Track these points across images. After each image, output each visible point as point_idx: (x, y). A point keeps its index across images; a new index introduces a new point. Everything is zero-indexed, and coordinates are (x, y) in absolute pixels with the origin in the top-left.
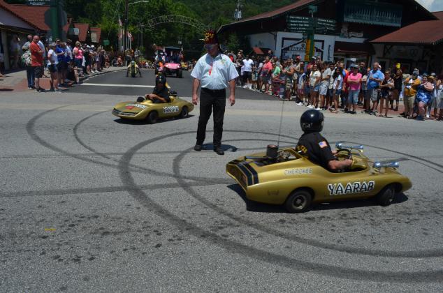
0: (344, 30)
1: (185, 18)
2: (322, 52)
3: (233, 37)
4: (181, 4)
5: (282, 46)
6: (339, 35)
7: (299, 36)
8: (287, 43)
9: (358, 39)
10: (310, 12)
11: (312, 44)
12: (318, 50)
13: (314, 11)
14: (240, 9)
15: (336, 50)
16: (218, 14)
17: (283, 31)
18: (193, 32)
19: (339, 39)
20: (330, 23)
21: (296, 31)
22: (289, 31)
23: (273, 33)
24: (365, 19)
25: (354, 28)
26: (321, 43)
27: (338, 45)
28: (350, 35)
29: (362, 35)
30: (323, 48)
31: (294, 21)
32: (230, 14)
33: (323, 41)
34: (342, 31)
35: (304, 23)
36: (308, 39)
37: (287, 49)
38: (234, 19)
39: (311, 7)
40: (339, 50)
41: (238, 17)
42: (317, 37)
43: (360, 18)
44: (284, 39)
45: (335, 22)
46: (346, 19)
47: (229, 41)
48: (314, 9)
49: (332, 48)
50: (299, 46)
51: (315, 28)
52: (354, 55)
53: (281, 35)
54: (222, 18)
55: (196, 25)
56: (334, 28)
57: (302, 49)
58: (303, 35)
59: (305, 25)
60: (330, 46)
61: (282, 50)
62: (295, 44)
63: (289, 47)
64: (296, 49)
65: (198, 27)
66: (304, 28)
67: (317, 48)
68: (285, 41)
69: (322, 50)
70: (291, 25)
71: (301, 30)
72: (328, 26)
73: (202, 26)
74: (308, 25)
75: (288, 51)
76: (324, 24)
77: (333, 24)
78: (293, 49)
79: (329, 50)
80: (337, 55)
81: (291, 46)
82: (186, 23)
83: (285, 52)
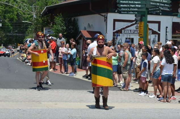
2: (159, 35)
3: (58, 19)
5: (114, 29)
6: (176, 15)
7: (132, 17)
8: (119, 26)
11: (146, 26)
12: (154, 32)
15: (174, 32)
17: (114, 12)
18: (16, 13)
19: (176, 19)
20: (164, 3)
21: (128, 12)
22: (120, 12)
23: (103, 14)
26: (157, 25)
27: (176, 26)
30: (159, 30)
31: (125, 1)
33: (159, 23)
35: (135, 4)
36: (141, 20)
37: (120, 31)
40: (178, 32)
42: (150, 18)
44: (115, 21)
45: (170, 2)
47: (54, 23)
49: (170, 30)
50: (133, 28)
51: (148, 9)
53: (111, 16)
56: (169, 8)
57: (136, 31)
58: (136, 16)
59: (137, 6)
60: (167, 27)
61: (113, 32)
62: (128, 27)
63: (122, 29)
64: (130, 32)
65: (20, 7)
66: (136, 9)
67: (152, 30)
68: (116, 23)
69: (159, 32)
70: (121, 6)
71: (132, 11)
72: (162, 7)
73: (25, 6)
74: (140, 6)
75: (121, 34)
76: (158, 4)
77: (167, 4)
78: (126, 32)
79: (166, 32)
80: (176, 37)
81: (123, 29)
82: (7, 3)
83: (117, 35)
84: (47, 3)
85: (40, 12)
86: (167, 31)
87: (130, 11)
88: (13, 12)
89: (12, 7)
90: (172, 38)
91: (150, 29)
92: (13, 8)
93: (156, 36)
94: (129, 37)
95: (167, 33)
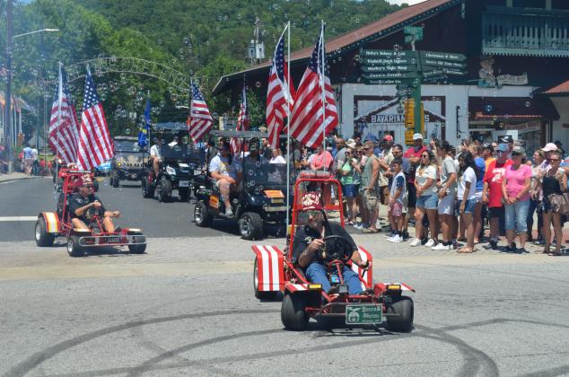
0: (486, 71)
1: (141, 64)
2: (443, 122)
4: (132, 32)
5: (356, 114)
6: (476, 83)
7: (390, 90)
8: (366, 108)
9: (517, 89)
10: (407, 39)
11: (419, 107)
12: (433, 118)
13: (417, 37)
14: (261, 39)
15: (472, 116)
16: (214, 50)
17: (355, 82)
18: (162, 91)
19: (476, 91)
20: (453, 61)
21: (382, 81)
22: (367, 82)
24: (529, 46)
25: (506, 66)
26: (439, 103)
27: (475, 104)
28: (500, 82)
29: (526, 81)
30: (443, 113)
31: (375, 60)
32: (240, 50)
33: (443, 99)
34: (482, 75)
35: (397, 65)
36: (409, 95)
37: (367, 119)
38: (248, 61)
39: (408, 29)
40: (480, 115)
41: (258, 56)
42: (426, 90)
43: (517, 44)
44: (357, 99)
45: (463, 57)
46: (486, 50)
48: (415, 33)
49: (464, 112)
50: (393, 111)
51: (420, 73)
52: (513, 124)
54: (225, 59)
55: (167, 77)
56: (461, 70)
57: (398, 117)
58: (397, 88)
59: (399, 68)
60: (458, 108)
61: (355, 122)
62: (383, 109)
63: (370, 115)
64: (386, 119)
65: (171, 80)
66: (399, 75)
67: (430, 114)
68: (360, 102)
69: (443, 117)
70: (370, 69)
71: (392, 79)
72: (449, 68)
73: (179, 77)
74: (405, 68)
75: (368, 124)
76: (441, 63)
77: (458, 62)
78: (379, 119)
79: (458, 116)
80: (475, 126)
81: (374, 113)
82: (146, 73)
83: (363, 127)
84: (222, 69)
85: (210, 88)
86: (459, 114)
87: (386, 79)
88: (157, 90)
89: (154, 80)
90: (469, 128)
91: (426, 113)
92: (158, 82)
93: (437, 126)
94: (385, 129)
95: (459, 119)
